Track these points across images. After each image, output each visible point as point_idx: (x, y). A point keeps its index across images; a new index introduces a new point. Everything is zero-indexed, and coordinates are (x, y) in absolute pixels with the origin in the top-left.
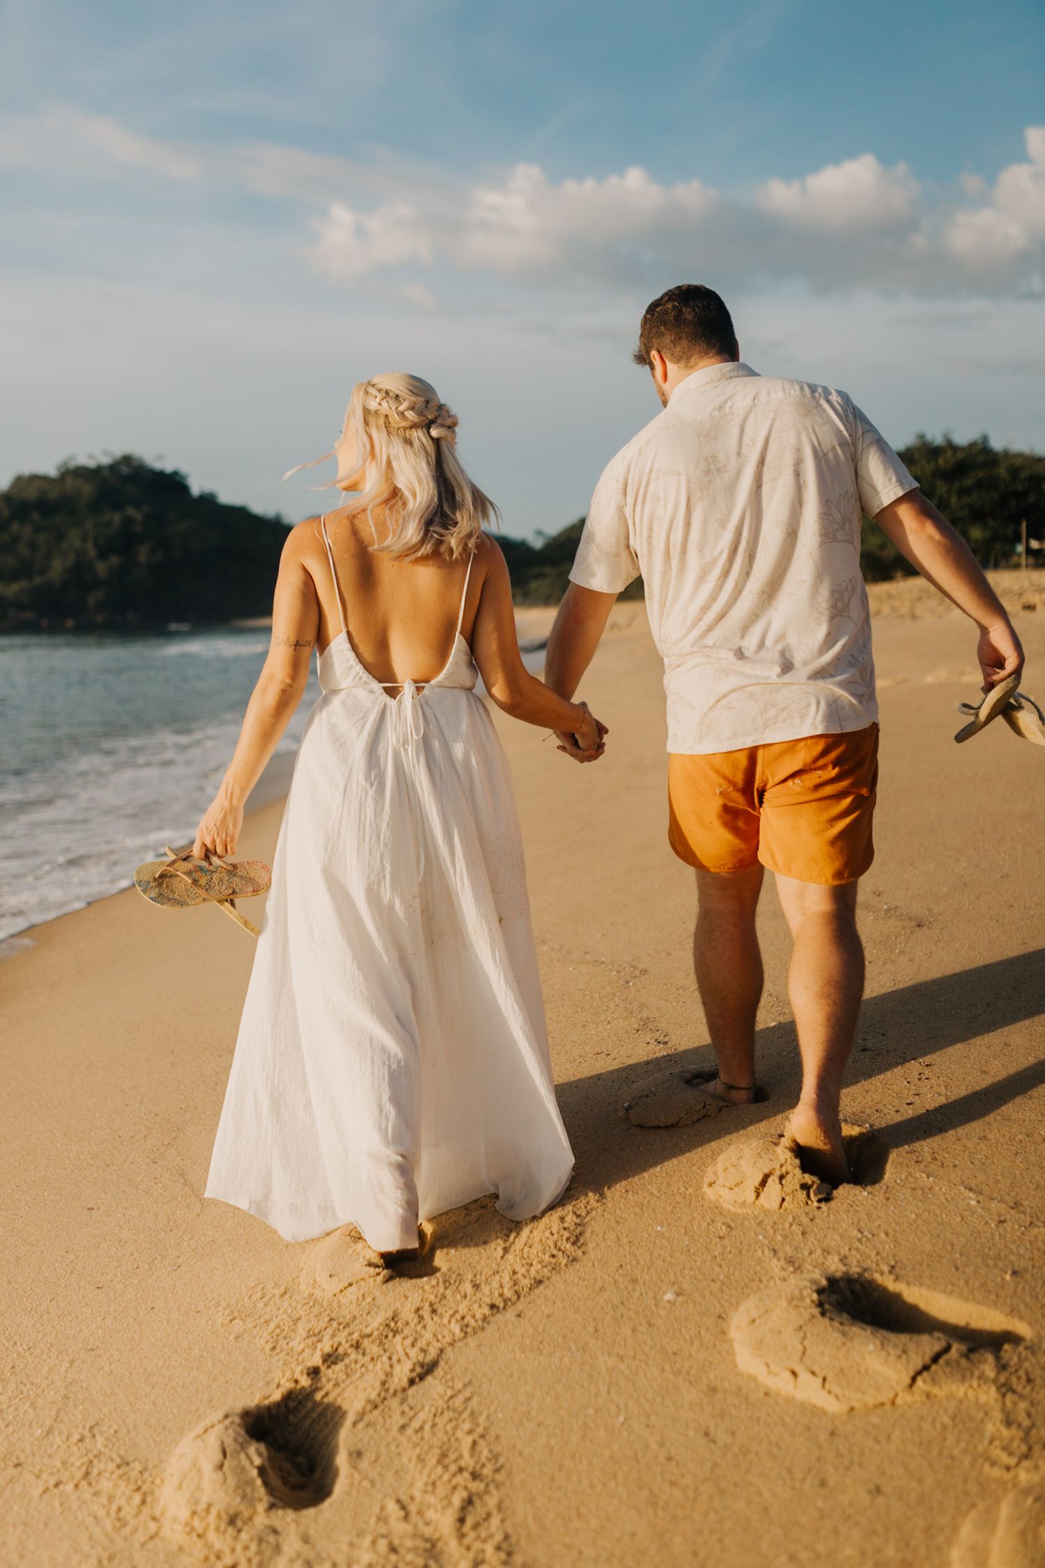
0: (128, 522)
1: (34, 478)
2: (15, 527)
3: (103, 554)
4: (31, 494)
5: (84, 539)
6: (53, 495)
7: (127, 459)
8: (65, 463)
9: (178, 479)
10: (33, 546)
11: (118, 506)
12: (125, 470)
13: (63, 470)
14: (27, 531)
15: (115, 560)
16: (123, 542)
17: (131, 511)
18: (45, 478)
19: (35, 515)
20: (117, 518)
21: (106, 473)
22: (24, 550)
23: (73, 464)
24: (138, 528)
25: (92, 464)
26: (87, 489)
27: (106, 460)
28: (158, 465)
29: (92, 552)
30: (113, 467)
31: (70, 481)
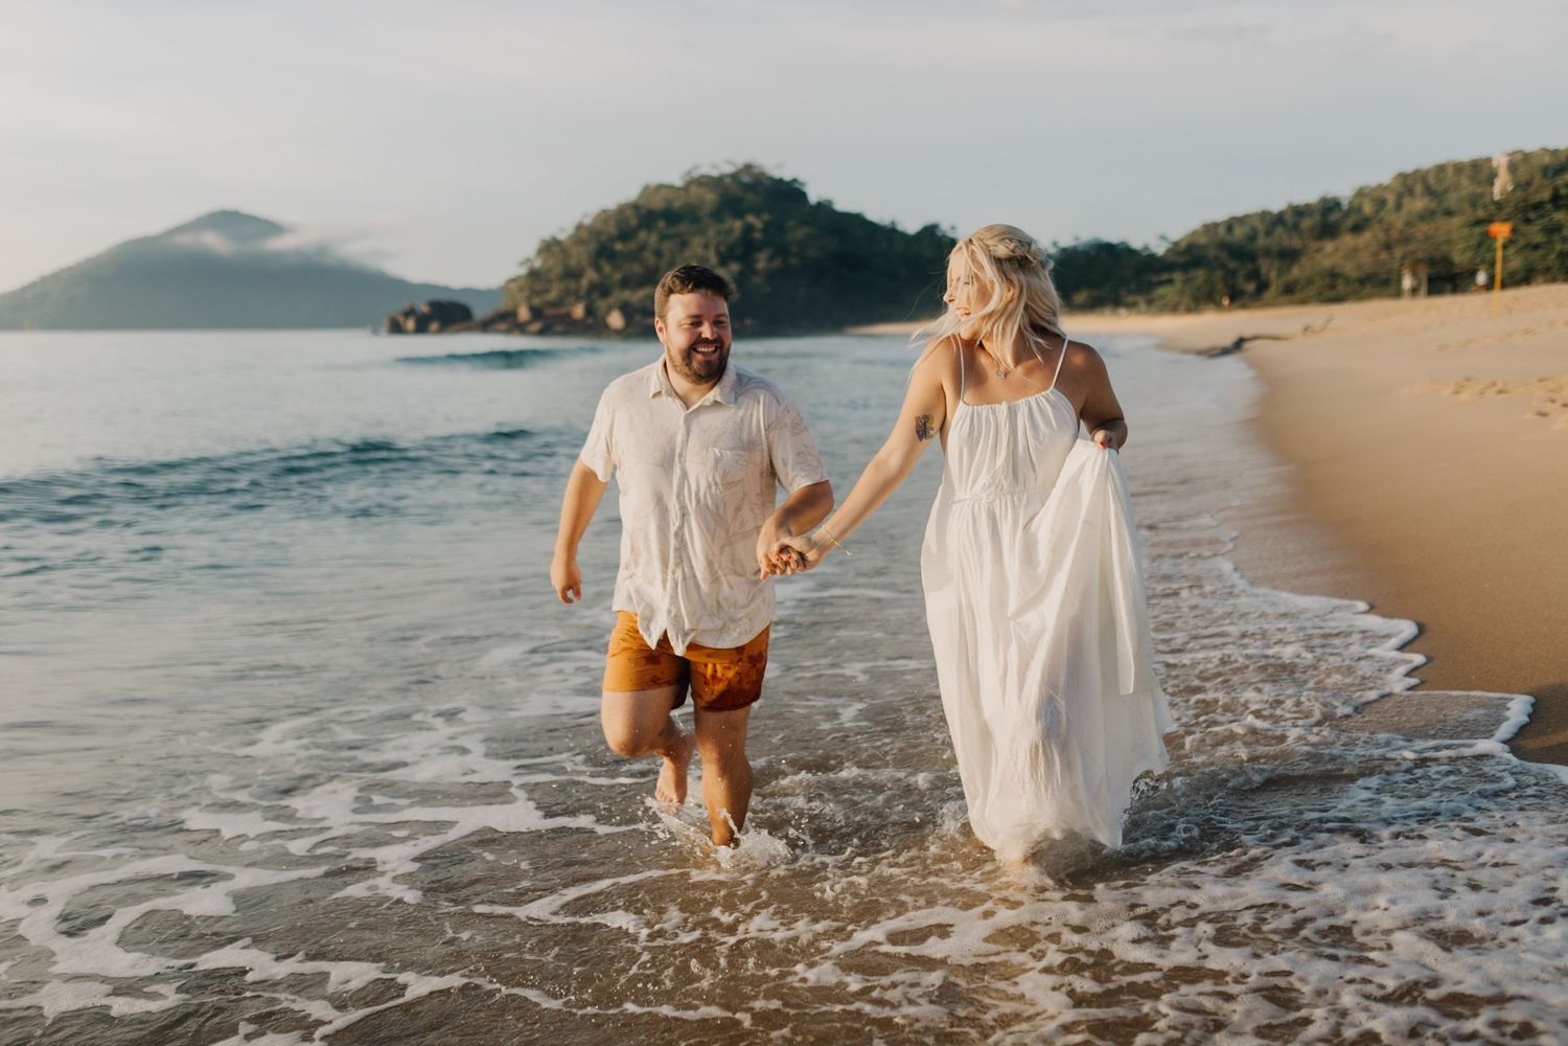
0: (749, 229)
1: (661, 187)
2: (642, 235)
3: (724, 261)
4: (657, 204)
5: (706, 247)
6: (677, 204)
7: (748, 167)
8: (689, 173)
9: (797, 186)
10: (658, 253)
11: (739, 214)
12: (746, 179)
13: (688, 178)
14: (653, 239)
15: (735, 267)
16: (743, 249)
17: (751, 219)
18: (670, 187)
19: (661, 224)
20: (738, 225)
21: (728, 180)
22: (649, 257)
23: (696, 174)
24: (757, 235)
25: (715, 173)
26: (710, 198)
27: (728, 169)
28: (777, 174)
29: (713, 260)
30: (734, 176)
31: (694, 189)
